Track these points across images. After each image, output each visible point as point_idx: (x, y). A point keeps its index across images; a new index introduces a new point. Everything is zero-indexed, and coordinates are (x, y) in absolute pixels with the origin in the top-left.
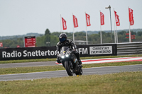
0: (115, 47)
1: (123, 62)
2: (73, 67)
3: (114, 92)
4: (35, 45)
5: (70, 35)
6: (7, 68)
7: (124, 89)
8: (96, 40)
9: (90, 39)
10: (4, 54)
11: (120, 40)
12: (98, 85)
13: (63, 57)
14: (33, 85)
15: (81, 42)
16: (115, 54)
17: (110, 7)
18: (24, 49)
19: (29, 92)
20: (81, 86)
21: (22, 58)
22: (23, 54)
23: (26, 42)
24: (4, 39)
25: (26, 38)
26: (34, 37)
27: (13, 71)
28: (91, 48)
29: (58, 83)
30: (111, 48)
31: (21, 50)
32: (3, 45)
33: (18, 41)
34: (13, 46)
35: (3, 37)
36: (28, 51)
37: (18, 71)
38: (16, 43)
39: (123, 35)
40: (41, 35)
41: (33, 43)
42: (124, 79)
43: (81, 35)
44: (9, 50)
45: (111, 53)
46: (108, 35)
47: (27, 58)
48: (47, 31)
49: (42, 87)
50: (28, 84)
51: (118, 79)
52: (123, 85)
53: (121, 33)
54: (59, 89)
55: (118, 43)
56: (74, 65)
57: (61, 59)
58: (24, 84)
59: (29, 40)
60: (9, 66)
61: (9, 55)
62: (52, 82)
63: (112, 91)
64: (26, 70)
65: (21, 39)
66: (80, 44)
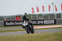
0: (55, 21)
1: (59, 27)
2: (30, 29)
3: (55, 40)
4: (20, 20)
5: (36, 15)
6: (8, 29)
7: (59, 39)
8: (47, 17)
9: (44, 17)
10: (7, 24)
11: (57, 17)
12: (48, 37)
13: (25, 25)
14: (19, 37)
15: (40, 18)
16: (55, 23)
17: (53, 3)
18: (16, 21)
19: (18, 40)
20: (40, 37)
21: (15, 25)
22: (15, 24)
23: (16, 18)
24: (7, 17)
25: (16, 16)
26: (20, 16)
27: (11, 31)
28: (45, 21)
29: (30, 36)
30: (53, 21)
31: (14, 22)
32: (6, 20)
33: (13, 18)
34: (11, 20)
35: (6, 16)
36: (17, 22)
37: (13, 31)
38: (12, 19)
39: (59, 16)
41: (19, 19)
42: (59, 35)
43: (40, 15)
44: (9, 22)
45: (54, 23)
46: (52, 15)
47: (17, 25)
48: (26, 14)
49: (23, 38)
50: (17, 37)
51: (56, 35)
52: (59, 37)
53: (58, 14)
54: (31, 39)
55: (56, 19)
56: (30, 28)
57: (24, 26)
58: (15, 37)
59: (18, 18)
60: (9, 29)
61: (9, 24)
62: (28, 36)
63: (54, 40)
64: (16, 31)
65: (14, 17)
66: (40, 19)
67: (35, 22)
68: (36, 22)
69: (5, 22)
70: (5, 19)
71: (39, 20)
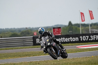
4: (61, 33)
5: (87, 25)
10: (38, 41)
14: (59, 64)
20: (95, 64)
23: (54, 31)
25: (54, 28)
26: (60, 28)
32: (37, 34)
40: (65, 26)
41: (59, 32)
48: (70, 23)
50: (55, 63)
62: (73, 61)
65: (51, 29)
66: (95, 32)
67: (86, 38)
68: (88, 37)
69: (34, 39)
70: (35, 33)
71: (93, 34)
